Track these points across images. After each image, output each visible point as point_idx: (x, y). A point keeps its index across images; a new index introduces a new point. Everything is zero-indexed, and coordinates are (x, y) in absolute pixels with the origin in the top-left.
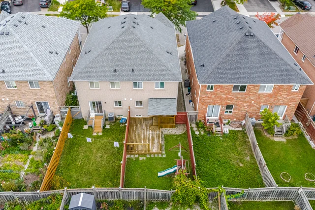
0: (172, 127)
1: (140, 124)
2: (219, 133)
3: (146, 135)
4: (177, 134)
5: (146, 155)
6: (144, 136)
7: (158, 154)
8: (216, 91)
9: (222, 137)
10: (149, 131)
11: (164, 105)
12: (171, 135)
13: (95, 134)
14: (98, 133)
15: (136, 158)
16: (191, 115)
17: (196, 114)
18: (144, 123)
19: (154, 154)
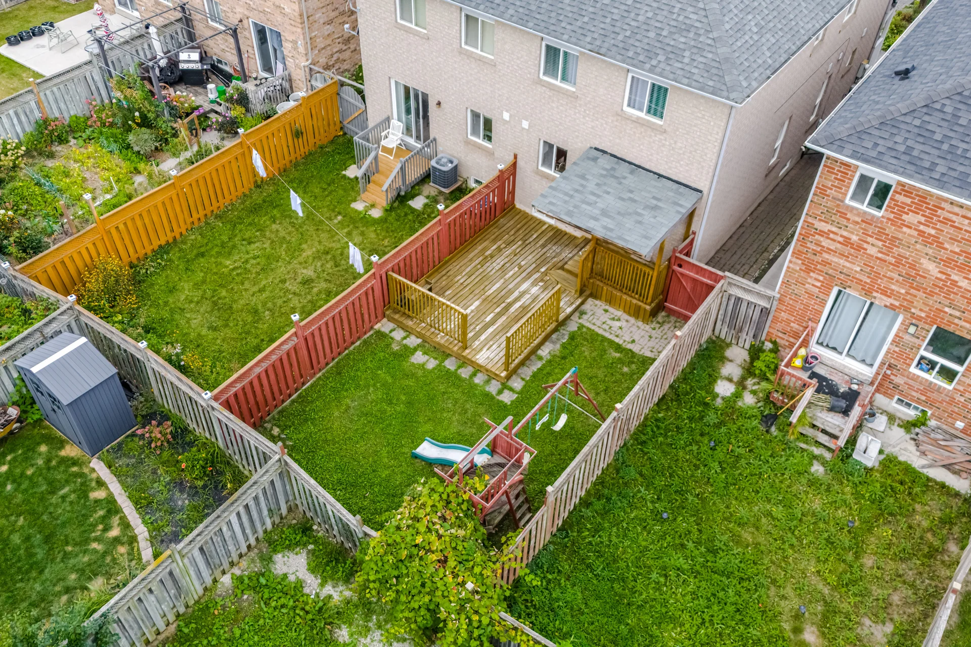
0: (636, 313)
1: (525, 245)
2: (823, 439)
3: (511, 292)
4: (635, 348)
5: (449, 355)
6: (499, 290)
7: (491, 376)
8: (897, 221)
9: (824, 463)
10: (534, 284)
11: (627, 195)
12: (604, 339)
13: (359, 206)
14: (373, 206)
15: (406, 347)
16: (739, 300)
17: (764, 303)
18: (543, 246)
19: (478, 369)
